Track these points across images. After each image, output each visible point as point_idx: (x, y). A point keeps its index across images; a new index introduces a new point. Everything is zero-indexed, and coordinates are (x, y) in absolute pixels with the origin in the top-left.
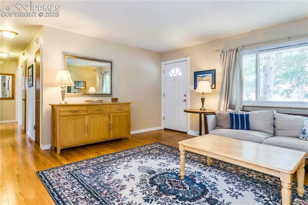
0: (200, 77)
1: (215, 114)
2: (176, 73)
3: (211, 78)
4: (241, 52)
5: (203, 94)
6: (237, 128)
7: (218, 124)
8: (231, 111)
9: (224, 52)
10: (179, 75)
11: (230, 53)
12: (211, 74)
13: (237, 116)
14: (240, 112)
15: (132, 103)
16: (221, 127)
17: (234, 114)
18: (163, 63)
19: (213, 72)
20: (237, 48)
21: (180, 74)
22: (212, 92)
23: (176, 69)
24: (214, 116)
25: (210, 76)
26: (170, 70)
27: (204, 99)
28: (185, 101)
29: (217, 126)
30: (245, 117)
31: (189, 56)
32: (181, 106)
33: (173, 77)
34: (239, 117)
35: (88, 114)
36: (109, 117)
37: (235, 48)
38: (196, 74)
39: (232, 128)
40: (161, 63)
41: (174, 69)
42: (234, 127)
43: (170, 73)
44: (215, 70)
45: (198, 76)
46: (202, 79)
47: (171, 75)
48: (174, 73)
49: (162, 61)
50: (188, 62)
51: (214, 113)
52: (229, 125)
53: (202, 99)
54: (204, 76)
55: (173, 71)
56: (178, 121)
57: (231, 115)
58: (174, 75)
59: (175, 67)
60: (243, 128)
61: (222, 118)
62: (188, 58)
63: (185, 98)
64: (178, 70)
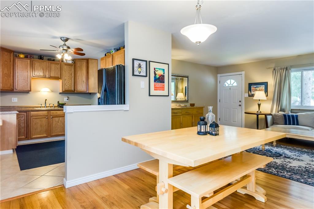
0: (254, 87)
1: (272, 115)
2: (232, 83)
3: (264, 88)
4: (290, 71)
5: (259, 100)
6: (290, 124)
7: (275, 122)
8: (283, 113)
9: (275, 69)
10: (233, 85)
11: (281, 70)
12: (264, 86)
13: (289, 116)
14: (290, 114)
15: (204, 107)
16: (278, 124)
17: (287, 115)
18: (219, 75)
19: (266, 84)
20: (287, 67)
21: (235, 84)
22: (266, 99)
23: (232, 80)
24: (271, 116)
25: (263, 87)
26: (225, 81)
27: (260, 104)
28: (240, 106)
29: (274, 123)
30: (295, 117)
31: (243, 71)
32: (236, 109)
33: (228, 86)
34: (291, 117)
35: (182, 115)
36: (192, 117)
37: (285, 67)
38: (250, 85)
39: (286, 124)
40: (217, 75)
41: (230, 80)
42: (288, 123)
43: (226, 84)
44: (267, 83)
45: (252, 86)
46: (256, 89)
47: (227, 85)
48: (229, 83)
49: (218, 74)
50: (243, 76)
51: (270, 114)
52: (284, 122)
53: (258, 104)
54: (258, 87)
55: (229, 82)
56: (233, 121)
57: (285, 116)
58: (230, 85)
59: (231, 79)
60: (294, 124)
61: (277, 118)
62: (243, 73)
63: (240, 103)
64: (233, 81)
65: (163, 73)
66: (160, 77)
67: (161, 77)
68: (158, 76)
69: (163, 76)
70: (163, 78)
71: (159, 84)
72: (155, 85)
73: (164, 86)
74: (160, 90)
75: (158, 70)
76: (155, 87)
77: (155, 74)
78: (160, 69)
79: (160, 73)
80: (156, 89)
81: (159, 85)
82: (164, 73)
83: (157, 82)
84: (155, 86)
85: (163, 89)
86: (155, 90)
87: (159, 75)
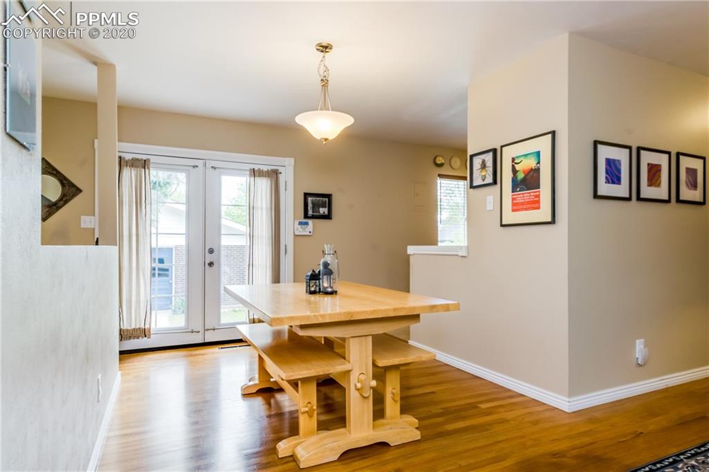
65: (536, 162)
66: (526, 176)
67: (531, 173)
68: (520, 176)
69: (537, 171)
70: (535, 175)
71: (523, 194)
72: (513, 199)
73: (538, 196)
74: (526, 209)
75: (522, 158)
76: (513, 204)
77: (515, 171)
78: (526, 155)
79: (527, 164)
80: (516, 207)
81: (526, 195)
82: (539, 163)
83: (520, 191)
84: (515, 201)
85: (535, 204)
86: (513, 210)
87: (524, 172)
